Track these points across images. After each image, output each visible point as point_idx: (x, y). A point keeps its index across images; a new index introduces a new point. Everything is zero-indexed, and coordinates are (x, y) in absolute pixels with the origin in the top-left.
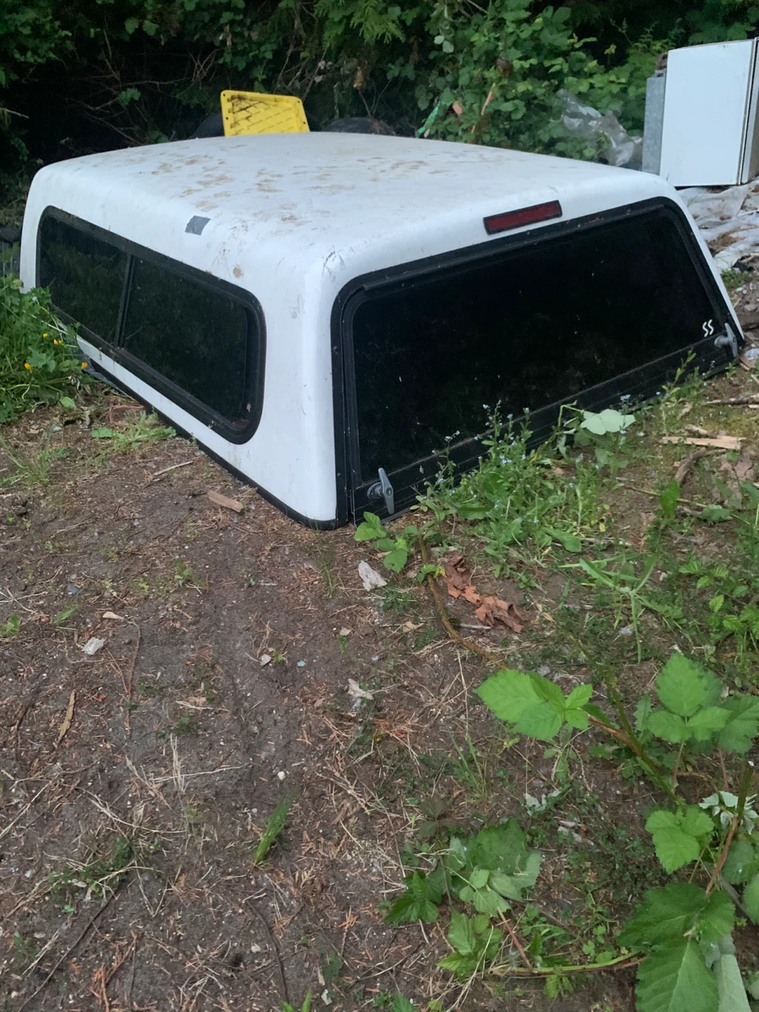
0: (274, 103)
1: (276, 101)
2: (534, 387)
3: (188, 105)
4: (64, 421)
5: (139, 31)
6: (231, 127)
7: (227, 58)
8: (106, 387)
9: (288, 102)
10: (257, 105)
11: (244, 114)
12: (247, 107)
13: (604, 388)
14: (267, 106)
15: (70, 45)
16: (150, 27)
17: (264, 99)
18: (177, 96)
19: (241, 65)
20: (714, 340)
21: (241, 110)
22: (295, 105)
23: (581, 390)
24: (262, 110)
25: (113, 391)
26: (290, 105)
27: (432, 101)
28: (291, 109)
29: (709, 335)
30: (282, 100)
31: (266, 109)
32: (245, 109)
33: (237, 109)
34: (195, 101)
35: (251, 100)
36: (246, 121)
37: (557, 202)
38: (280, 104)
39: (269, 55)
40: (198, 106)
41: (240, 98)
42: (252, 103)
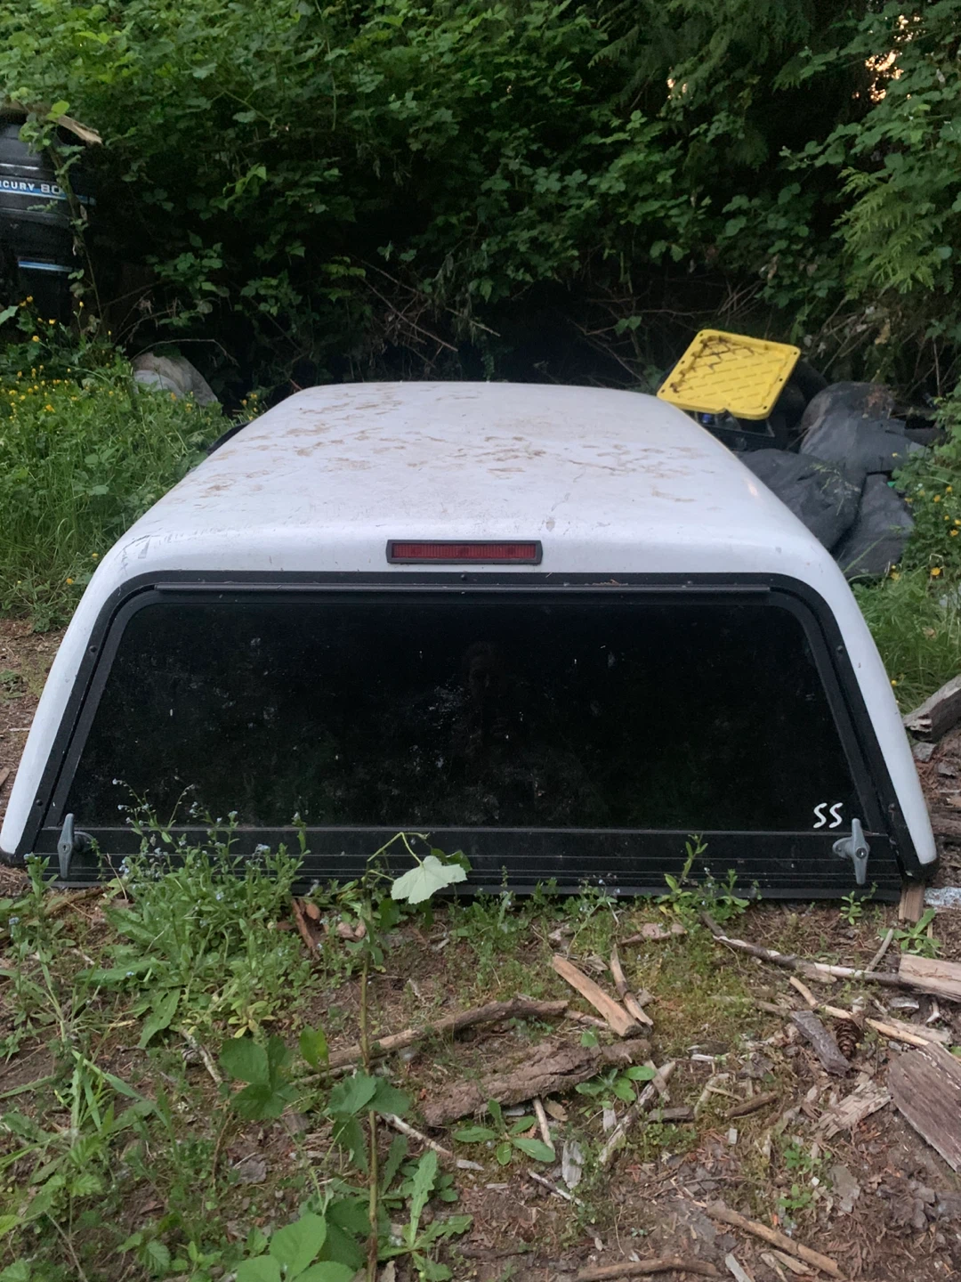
0: (764, 351)
1: (766, 348)
2: (395, 792)
5: (666, 255)
6: (681, 374)
7: (768, 292)
9: (781, 351)
10: (736, 352)
11: (712, 360)
12: (722, 352)
13: (536, 837)
14: (748, 354)
15: (576, 266)
16: (677, 252)
17: (754, 345)
19: (783, 301)
20: (836, 839)
21: (713, 354)
22: (788, 357)
23: (485, 824)
24: (739, 358)
26: (782, 356)
28: (778, 360)
29: (825, 827)
30: (776, 349)
31: (746, 357)
32: (717, 354)
33: (706, 352)
35: (735, 345)
36: (709, 368)
37: (538, 543)
38: (770, 353)
39: (822, 294)
41: (721, 340)
42: (732, 348)
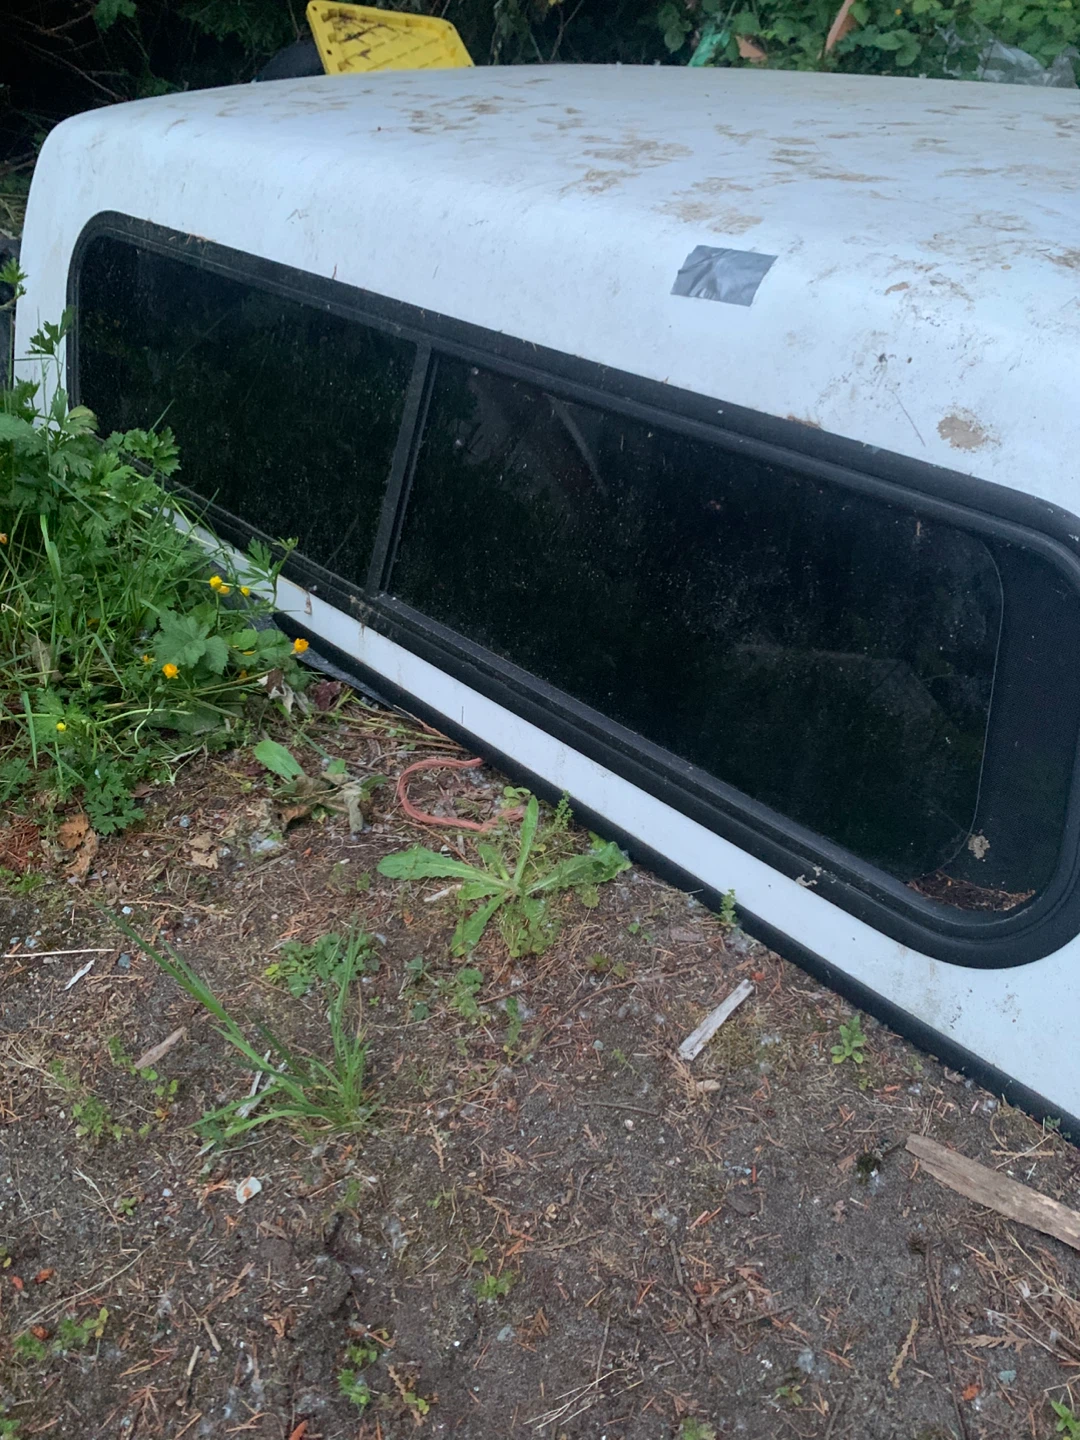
0: (407, 29)
1: (408, 24)
3: (213, 35)
4: (286, 820)
6: (341, 70)
8: (343, 692)
9: (430, 27)
10: (375, 30)
11: (354, 47)
12: (360, 34)
14: (394, 34)
17: (389, 20)
18: (193, 17)
21: (350, 38)
22: (444, 34)
24: (385, 40)
25: (363, 703)
26: (434, 34)
27: (689, 36)
28: (436, 41)
30: (419, 24)
31: (393, 39)
32: (356, 36)
33: (342, 36)
34: (227, 27)
35: (364, 21)
36: (362, 58)
38: (415, 30)
40: (232, 37)
41: (345, 17)
42: (366, 26)
